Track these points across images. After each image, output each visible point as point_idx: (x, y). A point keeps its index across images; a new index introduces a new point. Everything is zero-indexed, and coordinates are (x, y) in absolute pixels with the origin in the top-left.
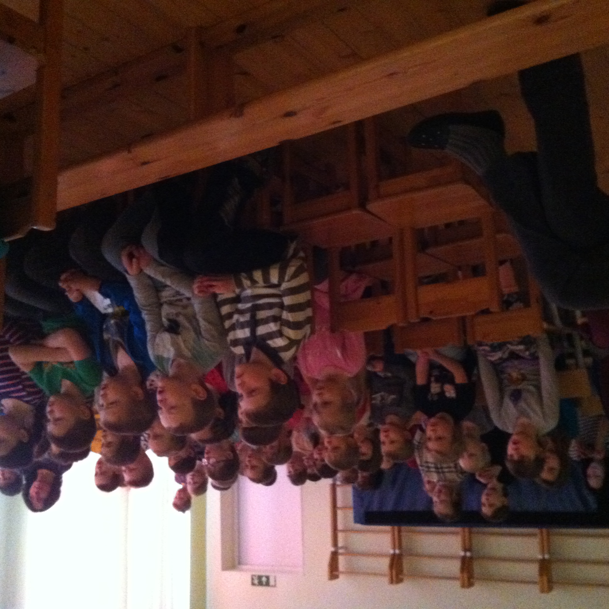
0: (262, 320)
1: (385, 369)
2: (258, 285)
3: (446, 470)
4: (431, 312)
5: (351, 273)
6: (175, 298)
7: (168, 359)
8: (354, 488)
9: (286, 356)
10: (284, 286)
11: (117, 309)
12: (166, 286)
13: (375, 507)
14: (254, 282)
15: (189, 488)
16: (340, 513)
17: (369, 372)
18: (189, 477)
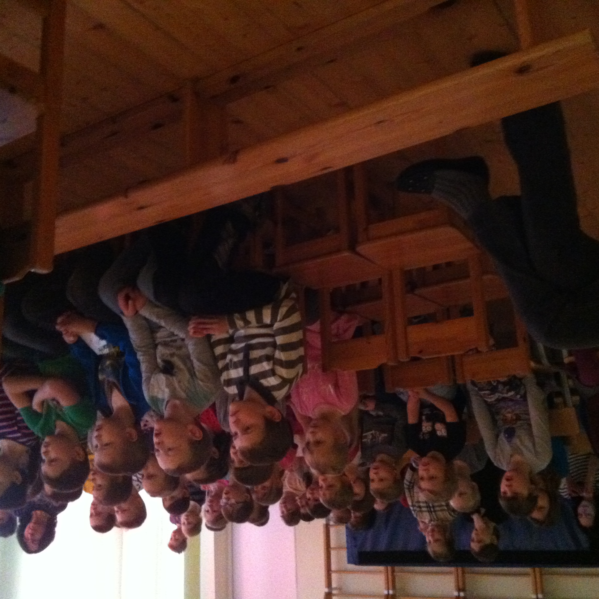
0: (255, 359)
1: (377, 408)
2: (250, 325)
3: (437, 509)
4: (421, 352)
5: (341, 313)
6: (169, 339)
7: (163, 400)
8: (347, 528)
9: (280, 395)
10: (277, 325)
11: (113, 350)
12: (161, 327)
13: (368, 548)
14: (247, 323)
15: (183, 528)
16: (333, 553)
17: (361, 411)
18: (183, 517)
